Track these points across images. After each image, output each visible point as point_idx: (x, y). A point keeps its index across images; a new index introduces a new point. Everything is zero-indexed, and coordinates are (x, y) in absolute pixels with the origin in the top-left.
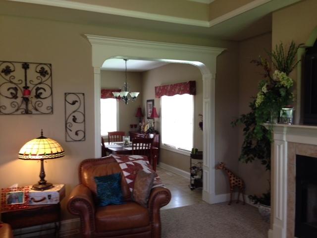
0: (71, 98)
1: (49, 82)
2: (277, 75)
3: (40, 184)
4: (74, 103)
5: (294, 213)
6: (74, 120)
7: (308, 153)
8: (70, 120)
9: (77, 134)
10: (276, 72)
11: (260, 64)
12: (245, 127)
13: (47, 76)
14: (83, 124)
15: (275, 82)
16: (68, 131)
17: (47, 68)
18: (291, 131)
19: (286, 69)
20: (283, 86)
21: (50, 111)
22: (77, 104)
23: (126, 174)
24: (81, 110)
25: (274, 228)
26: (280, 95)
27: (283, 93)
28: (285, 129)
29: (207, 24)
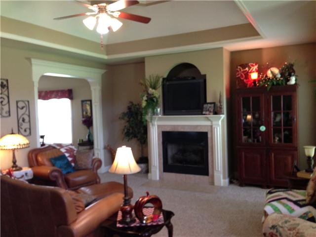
0: (21, 105)
1: (6, 93)
2: (151, 90)
3: (13, 167)
4: (22, 108)
5: (162, 161)
6: (23, 120)
7: (168, 129)
8: (21, 121)
9: (25, 131)
10: (150, 89)
11: (142, 84)
12: (128, 119)
13: (6, 88)
14: (28, 124)
15: (150, 95)
16: (20, 129)
17: (5, 83)
18: (160, 119)
19: (154, 88)
20: (155, 97)
21: (8, 114)
22: (25, 109)
23: (67, 155)
24: (27, 113)
25: (152, 172)
26: (154, 101)
27: (155, 100)
28: (157, 119)
29: (105, 57)
